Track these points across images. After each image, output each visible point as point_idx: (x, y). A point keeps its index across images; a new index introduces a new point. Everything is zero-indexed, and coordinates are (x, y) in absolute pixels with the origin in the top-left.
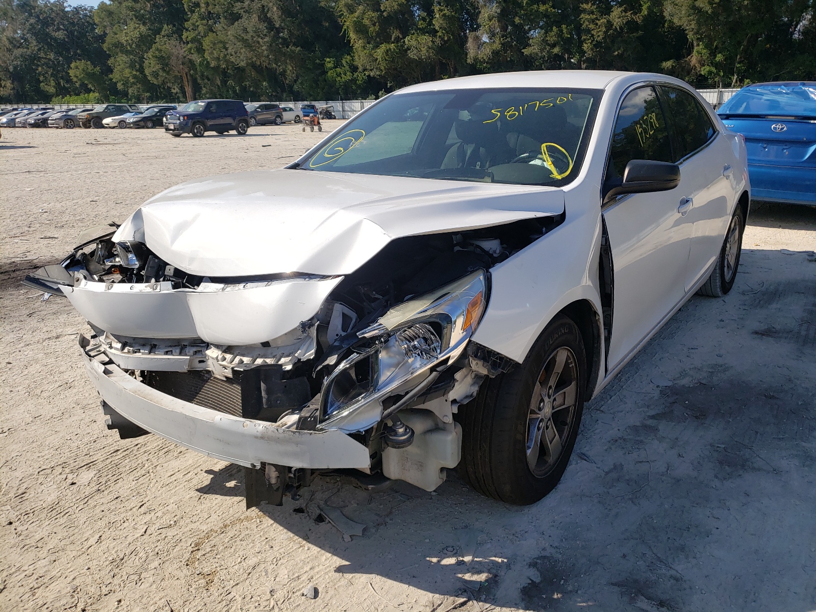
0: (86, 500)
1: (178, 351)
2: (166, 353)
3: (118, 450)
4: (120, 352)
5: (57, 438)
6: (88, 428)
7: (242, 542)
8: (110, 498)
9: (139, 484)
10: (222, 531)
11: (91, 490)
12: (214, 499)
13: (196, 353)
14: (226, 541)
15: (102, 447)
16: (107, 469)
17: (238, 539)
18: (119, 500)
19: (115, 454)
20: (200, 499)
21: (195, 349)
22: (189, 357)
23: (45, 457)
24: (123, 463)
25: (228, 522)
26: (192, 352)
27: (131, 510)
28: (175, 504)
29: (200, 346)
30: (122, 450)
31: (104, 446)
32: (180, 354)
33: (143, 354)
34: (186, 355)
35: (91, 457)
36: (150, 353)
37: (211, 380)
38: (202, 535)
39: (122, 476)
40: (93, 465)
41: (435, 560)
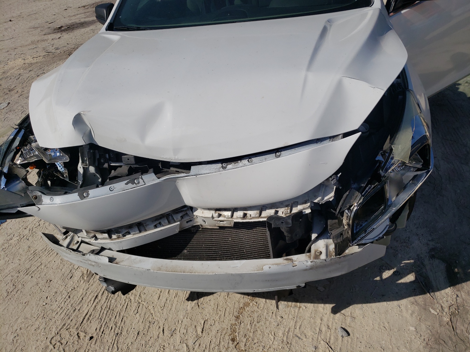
0: (115, 345)
1: (166, 221)
2: (156, 227)
3: (97, 296)
4: (109, 240)
5: (33, 307)
6: (50, 288)
7: (260, 323)
8: (133, 336)
9: (142, 315)
10: (239, 322)
11: (110, 336)
12: (208, 301)
13: (182, 217)
14: (250, 328)
15: (81, 299)
16: (105, 315)
17: (255, 323)
18: (141, 334)
19: (97, 300)
20: (198, 306)
21: (181, 214)
22: (179, 223)
23: (41, 328)
24: (112, 304)
25: (236, 314)
26: (179, 218)
27: (158, 337)
28: (185, 318)
29: (183, 211)
30: (100, 295)
31: (81, 297)
32: (170, 223)
33: (134, 234)
34: (175, 222)
35: (81, 311)
36: (140, 232)
37: (200, 231)
38: (229, 332)
39: (122, 314)
40: (90, 316)
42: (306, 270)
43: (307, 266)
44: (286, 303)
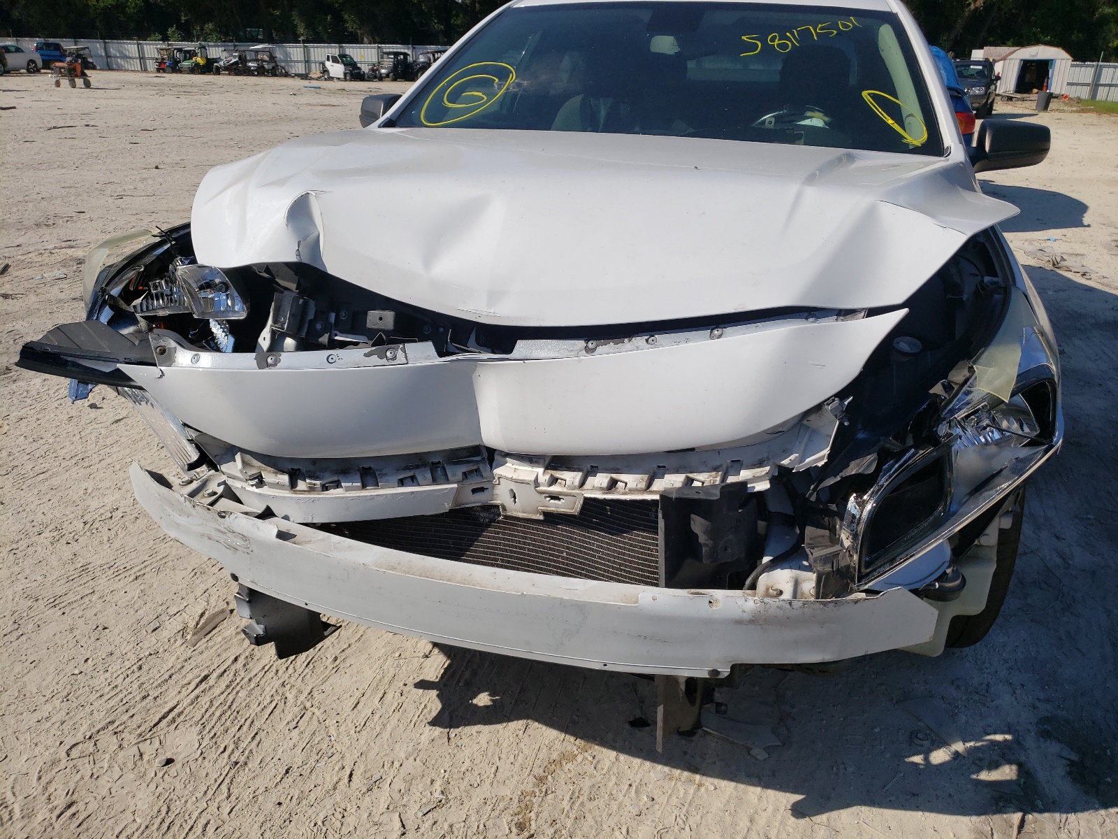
0: (224, 787)
1: (429, 476)
2: (402, 483)
3: (206, 677)
5: (47, 674)
6: (99, 643)
7: (595, 803)
8: (272, 774)
9: (307, 735)
10: (544, 790)
11: (217, 766)
12: (475, 734)
13: (465, 475)
14: (567, 808)
15: (166, 676)
16: (215, 718)
17: (584, 798)
18: (294, 773)
19: (203, 686)
20: (449, 739)
21: (464, 468)
22: (455, 486)
23: (53, 720)
24: (238, 701)
25: (538, 771)
26: (460, 476)
27: (335, 788)
28: (412, 759)
29: (472, 461)
30: (215, 675)
31: (169, 673)
32: (435, 481)
33: (348, 489)
34: (447, 481)
35: (159, 701)
36: (364, 486)
37: (499, 522)
38: (514, 807)
39: (257, 724)
40: (179, 715)
41: (918, 759)
42: (739, 622)
43: (744, 611)
44: (667, 769)
